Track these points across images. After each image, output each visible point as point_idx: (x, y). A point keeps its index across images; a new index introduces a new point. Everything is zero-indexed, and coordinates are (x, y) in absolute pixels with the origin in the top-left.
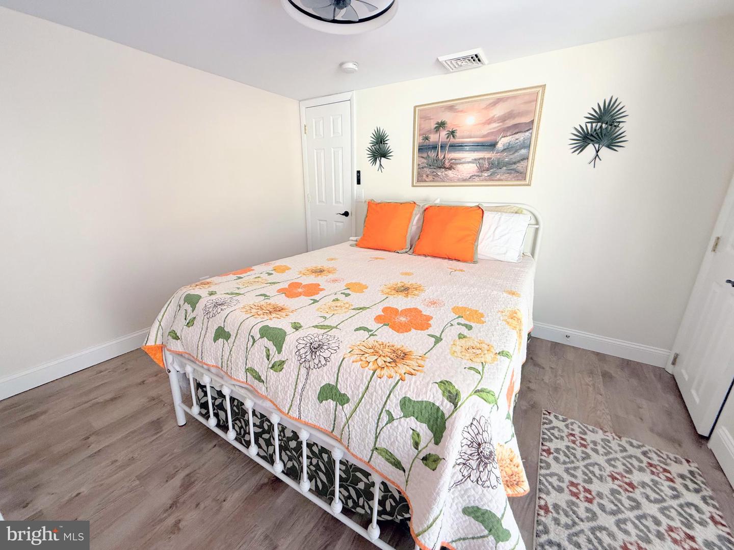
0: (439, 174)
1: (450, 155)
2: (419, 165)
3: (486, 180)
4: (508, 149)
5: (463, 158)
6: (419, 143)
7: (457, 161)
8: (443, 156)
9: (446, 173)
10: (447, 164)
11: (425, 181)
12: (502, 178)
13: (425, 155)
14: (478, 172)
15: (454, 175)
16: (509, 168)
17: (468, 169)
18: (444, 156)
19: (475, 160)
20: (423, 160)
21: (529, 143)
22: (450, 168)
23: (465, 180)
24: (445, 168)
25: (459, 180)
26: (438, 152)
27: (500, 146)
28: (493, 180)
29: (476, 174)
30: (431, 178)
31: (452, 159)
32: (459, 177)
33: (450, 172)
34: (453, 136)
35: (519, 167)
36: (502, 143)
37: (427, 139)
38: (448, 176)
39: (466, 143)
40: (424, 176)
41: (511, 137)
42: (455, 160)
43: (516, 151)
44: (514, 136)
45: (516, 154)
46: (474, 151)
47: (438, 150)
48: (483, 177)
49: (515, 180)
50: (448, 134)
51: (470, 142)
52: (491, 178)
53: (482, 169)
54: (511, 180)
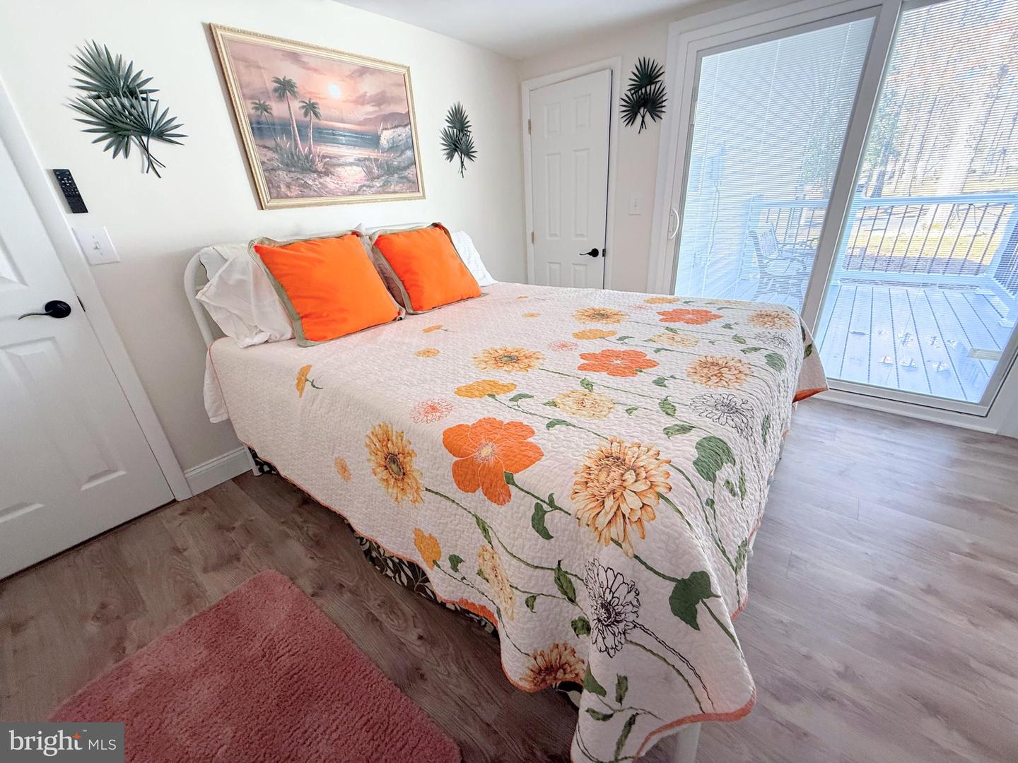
0: (310, 182)
1: (319, 148)
2: (263, 163)
3: (379, 193)
4: (394, 147)
5: (342, 156)
6: (249, 116)
7: (334, 161)
8: (307, 149)
9: (321, 180)
10: (320, 167)
11: (287, 197)
12: (397, 188)
13: (271, 143)
14: (368, 180)
15: (337, 186)
16: (401, 176)
17: (352, 175)
18: (310, 149)
19: (359, 160)
20: (270, 154)
21: (411, 142)
22: (327, 173)
23: (353, 194)
24: (316, 171)
25: (344, 194)
26: (295, 140)
27: (384, 142)
28: (388, 193)
29: (366, 183)
30: (295, 191)
31: (324, 157)
32: (344, 188)
33: (328, 179)
34: (315, 114)
35: (410, 173)
36: (386, 136)
37: (266, 111)
38: (327, 187)
39: (339, 129)
40: (283, 186)
41: (392, 130)
42: (330, 158)
43: (403, 152)
44: (395, 130)
45: (403, 157)
46: (355, 146)
47: (295, 136)
48: (376, 188)
49: (410, 192)
50: (303, 107)
51: (344, 130)
52: (384, 190)
53: (371, 177)
54: (406, 192)
